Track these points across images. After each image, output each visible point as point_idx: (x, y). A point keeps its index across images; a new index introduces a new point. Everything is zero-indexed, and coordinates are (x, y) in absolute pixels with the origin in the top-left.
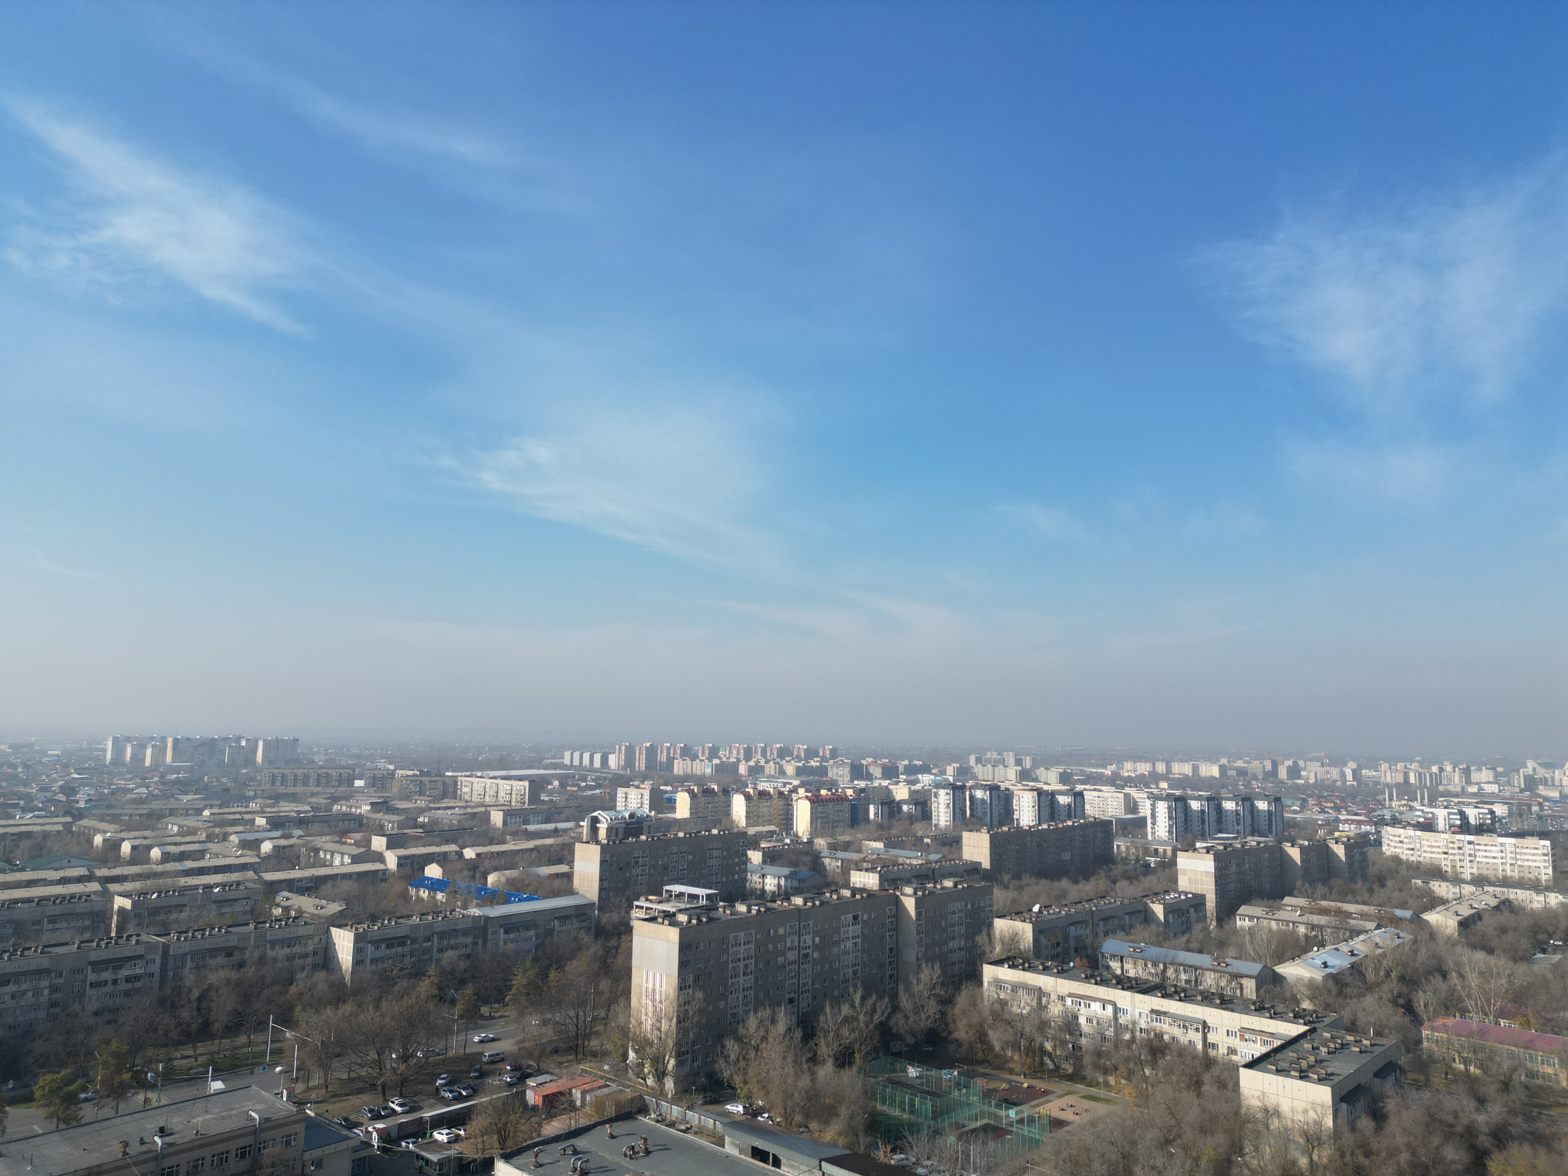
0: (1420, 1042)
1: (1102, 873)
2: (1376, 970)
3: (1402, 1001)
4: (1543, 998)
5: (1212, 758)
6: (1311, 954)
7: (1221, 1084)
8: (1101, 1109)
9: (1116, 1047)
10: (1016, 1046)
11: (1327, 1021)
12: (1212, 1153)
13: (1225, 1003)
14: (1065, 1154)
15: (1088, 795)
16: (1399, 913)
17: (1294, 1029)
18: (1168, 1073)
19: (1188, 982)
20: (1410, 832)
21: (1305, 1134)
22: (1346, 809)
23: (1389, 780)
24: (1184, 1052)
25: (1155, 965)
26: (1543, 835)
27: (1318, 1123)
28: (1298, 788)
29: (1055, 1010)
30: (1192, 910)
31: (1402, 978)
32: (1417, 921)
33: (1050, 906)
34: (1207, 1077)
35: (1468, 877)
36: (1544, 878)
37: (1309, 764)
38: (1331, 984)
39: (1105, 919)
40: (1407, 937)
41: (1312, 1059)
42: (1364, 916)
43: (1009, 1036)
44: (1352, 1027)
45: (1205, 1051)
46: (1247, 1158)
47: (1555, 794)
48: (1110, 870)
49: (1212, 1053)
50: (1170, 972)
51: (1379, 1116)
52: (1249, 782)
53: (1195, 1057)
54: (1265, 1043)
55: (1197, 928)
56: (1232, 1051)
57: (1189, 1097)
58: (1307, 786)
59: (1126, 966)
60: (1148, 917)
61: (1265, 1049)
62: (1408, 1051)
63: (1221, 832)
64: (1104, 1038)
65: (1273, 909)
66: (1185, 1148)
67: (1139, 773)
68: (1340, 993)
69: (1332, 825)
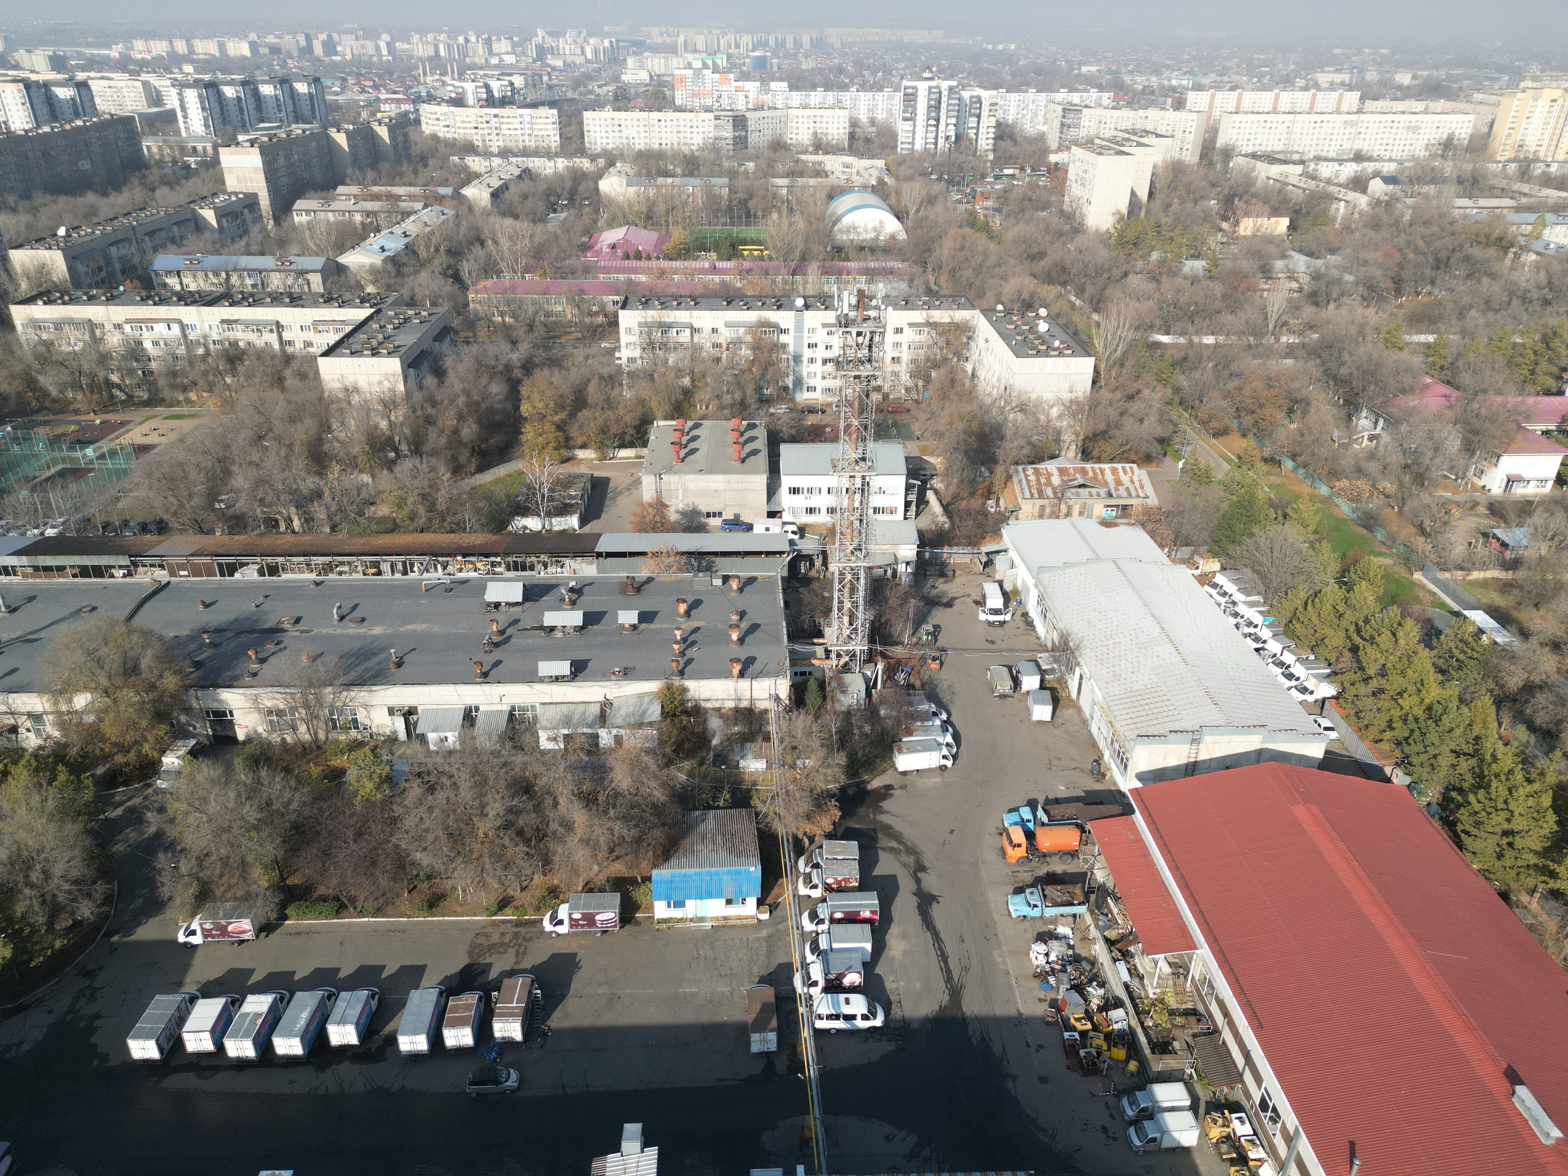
0: (468, 305)
1: (135, 181)
2: (427, 247)
3: (450, 272)
4: (555, 251)
5: (241, 35)
6: (369, 241)
7: (303, 376)
8: (186, 425)
9: (191, 364)
10: (76, 386)
11: (390, 301)
12: (304, 437)
13: (295, 300)
14: (158, 474)
15: (96, 86)
16: (442, 191)
17: (361, 313)
18: (250, 376)
19: (254, 286)
20: (444, 108)
21: (383, 401)
22: (384, 86)
23: (421, 53)
24: (262, 355)
25: (217, 274)
26: (552, 104)
27: (392, 390)
28: (335, 66)
29: (114, 340)
30: (246, 211)
31: (449, 251)
32: (457, 196)
33: (79, 227)
34: (288, 373)
35: (495, 150)
36: (553, 145)
37: (343, 37)
38: (390, 266)
39: (151, 234)
40: (450, 212)
41: (381, 336)
42: (412, 198)
43: (65, 377)
44: (412, 303)
45: (283, 350)
46: (336, 433)
47: (559, 63)
48: (145, 176)
49: (289, 349)
50: (234, 280)
51: (440, 373)
52: (285, 61)
53: (273, 357)
54: (337, 331)
55: (255, 229)
56: (308, 344)
57: (275, 394)
58: (344, 63)
59: (185, 281)
60: (199, 225)
61: (338, 337)
62: (459, 314)
63: (262, 121)
64: (176, 358)
65: (328, 200)
66: (279, 439)
67: (154, 54)
68: (399, 274)
69: (373, 106)
